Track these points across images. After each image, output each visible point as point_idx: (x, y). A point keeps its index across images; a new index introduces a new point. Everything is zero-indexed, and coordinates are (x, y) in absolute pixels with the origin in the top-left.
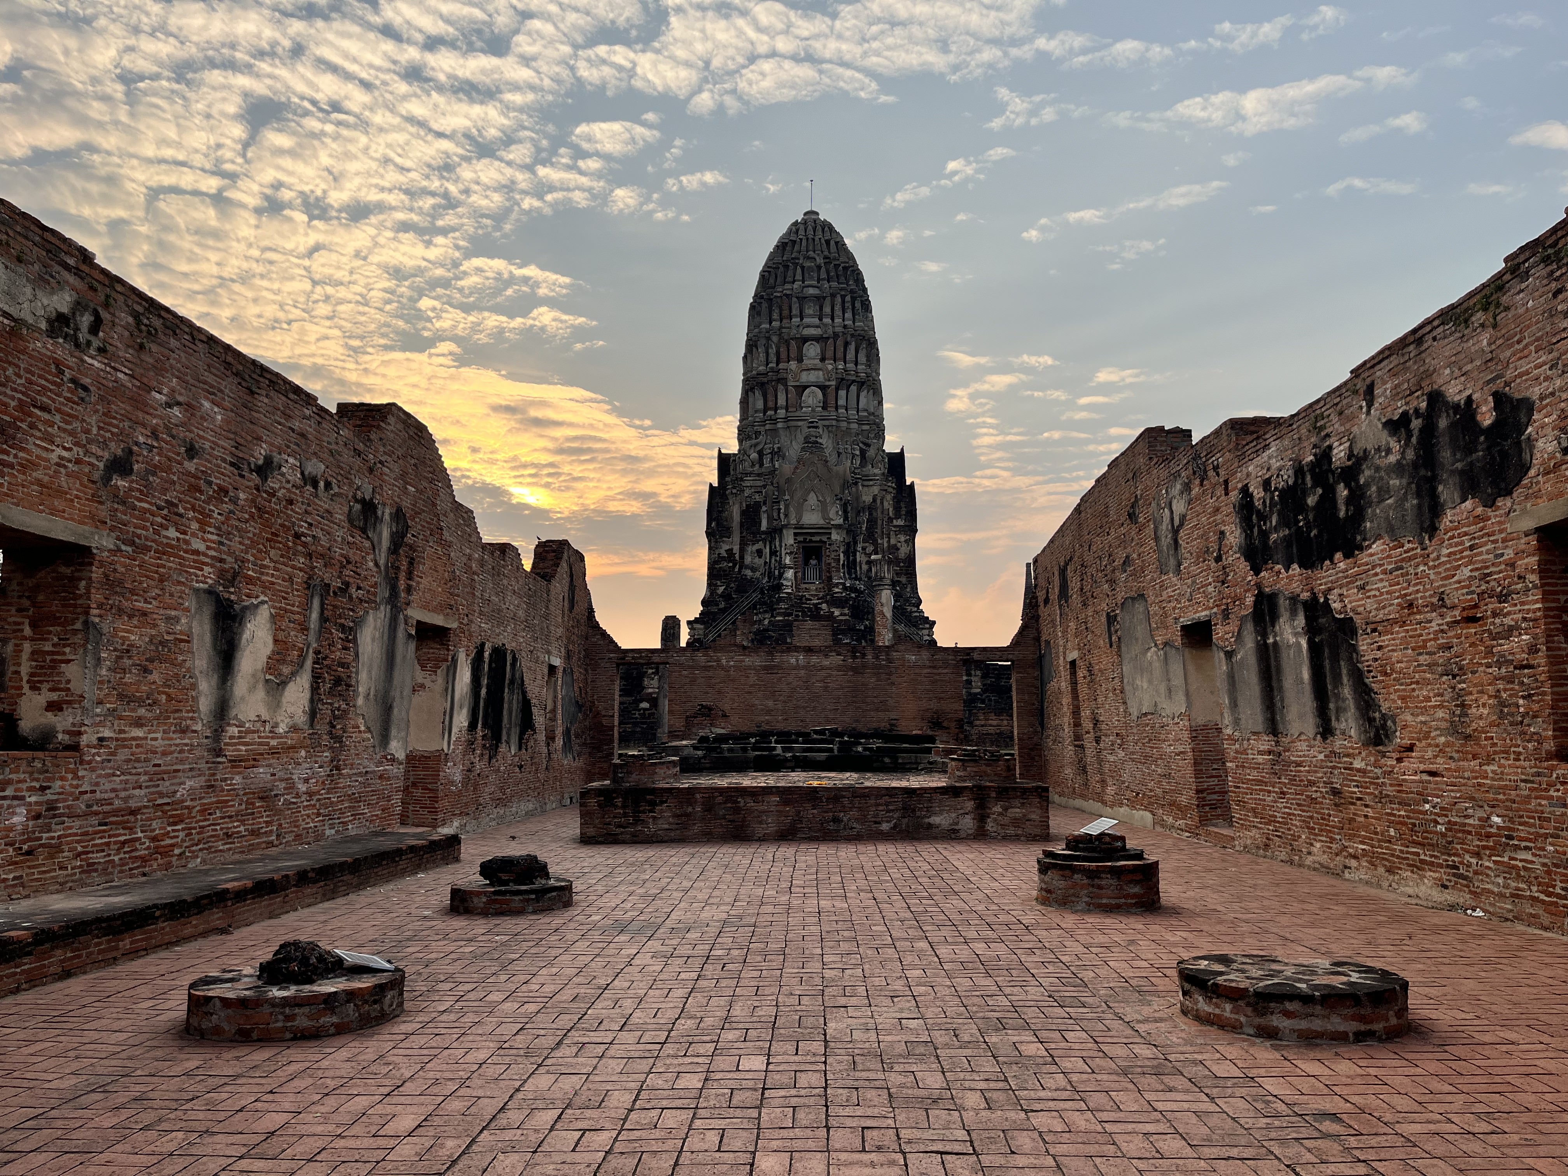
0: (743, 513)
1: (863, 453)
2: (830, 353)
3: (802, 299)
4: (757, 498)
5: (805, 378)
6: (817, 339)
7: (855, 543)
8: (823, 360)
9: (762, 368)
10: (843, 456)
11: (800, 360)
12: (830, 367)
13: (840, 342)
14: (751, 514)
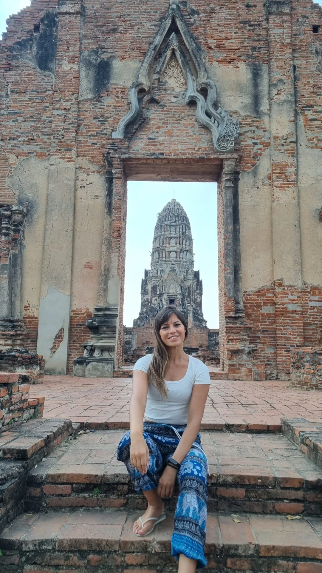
0: (152, 288)
1: (187, 271)
2: (178, 242)
3: (170, 226)
4: (156, 284)
5: (171, 249)
6: (174, 238)
7: (184, 298)
8: (176, 244)
9: (158, 246)
10: (181, 272)
11: (169, 244)
12: (178, 246)
13: (181, 239)
14: (154, 288)
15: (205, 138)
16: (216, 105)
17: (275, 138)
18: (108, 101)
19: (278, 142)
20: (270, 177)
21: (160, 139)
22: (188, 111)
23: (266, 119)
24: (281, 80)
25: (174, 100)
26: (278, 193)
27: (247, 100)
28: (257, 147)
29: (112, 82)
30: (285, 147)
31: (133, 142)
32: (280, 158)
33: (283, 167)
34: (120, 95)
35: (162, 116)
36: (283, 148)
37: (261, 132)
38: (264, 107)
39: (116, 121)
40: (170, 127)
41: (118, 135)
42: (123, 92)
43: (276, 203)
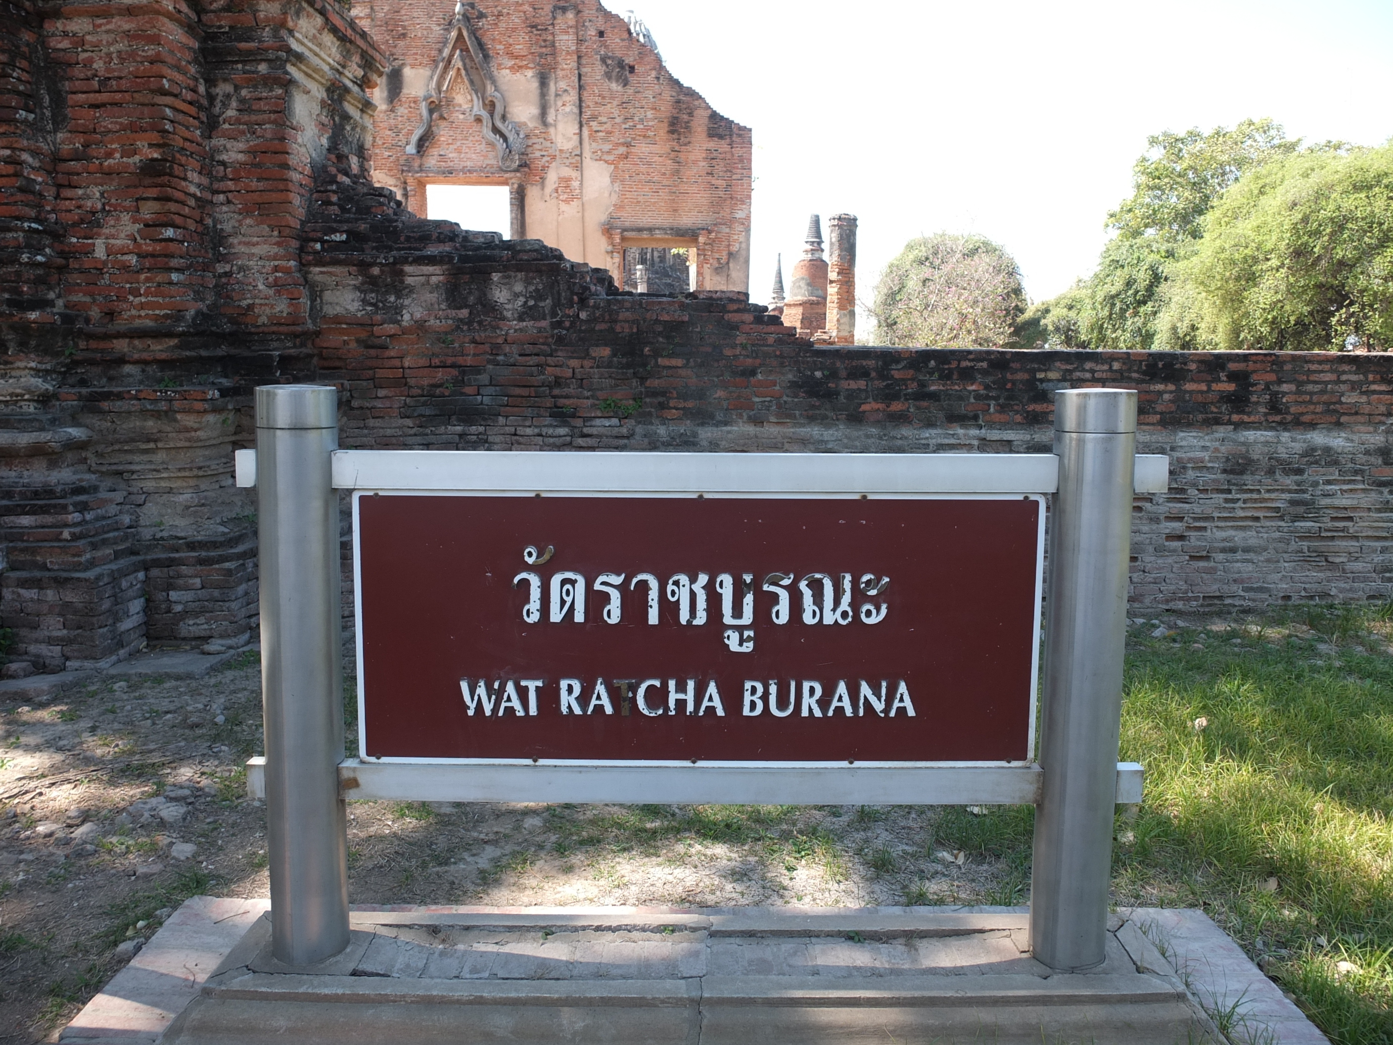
15: (491, 155)
16: (504, 118)
17: (561, 151)
18: (402, 110)
19: (564, 155)
20: (556, 191)
21: (451, 155)
22: (476, 127)
23: (552, 130)
24: (566, 91)
25: (461, 117)
26: (564, 207)
27: (535, 111)
28: (545, 159)
29: (405, 91)
30: (570, 161)
31: (424, 158)
32: (567, 172)
33: (568, 180)
34: (412, 105)
35: (451, 133)
36: (567, 162)
37: (548, 144)
38: (550, 119)
39: (411, 132)
40: (459, 143)
41: (411, 149)
42: (415, 102)
43: (561, 217)
